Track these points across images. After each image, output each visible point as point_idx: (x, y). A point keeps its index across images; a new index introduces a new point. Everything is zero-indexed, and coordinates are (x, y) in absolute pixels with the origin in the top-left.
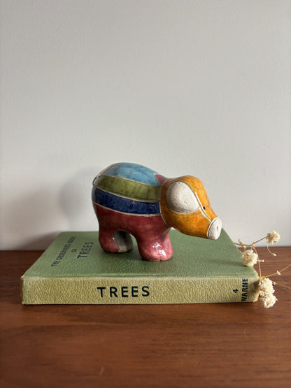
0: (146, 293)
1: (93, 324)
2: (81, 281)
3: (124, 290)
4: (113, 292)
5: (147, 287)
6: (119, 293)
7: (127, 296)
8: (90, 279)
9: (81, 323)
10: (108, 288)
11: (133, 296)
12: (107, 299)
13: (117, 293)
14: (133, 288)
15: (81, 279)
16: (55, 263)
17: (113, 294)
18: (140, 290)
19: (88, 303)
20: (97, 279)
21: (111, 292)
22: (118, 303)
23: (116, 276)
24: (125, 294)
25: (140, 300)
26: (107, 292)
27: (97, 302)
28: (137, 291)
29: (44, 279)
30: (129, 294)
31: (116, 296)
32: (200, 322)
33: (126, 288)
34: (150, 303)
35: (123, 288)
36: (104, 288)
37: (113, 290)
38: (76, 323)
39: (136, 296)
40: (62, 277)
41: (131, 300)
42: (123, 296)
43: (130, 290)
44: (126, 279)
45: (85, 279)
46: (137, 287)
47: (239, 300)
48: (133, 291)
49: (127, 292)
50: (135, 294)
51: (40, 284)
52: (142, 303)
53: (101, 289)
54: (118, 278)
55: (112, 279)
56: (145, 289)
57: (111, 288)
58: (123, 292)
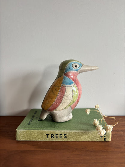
0: (65, 137)
1: (44, 150)
2: (40, 132)
3: (57, 135)
4: (52, 136)
5: (66, 135)
6: (55, 136)
7: (58, 138)
8: (43, 131)
9: (40, 149)
10: (50, 135)
11: (60, 138)
12: (50, 139)
13: (54, 137)
14: (60, 135)
15: (40, 131)
16: (29, 123)
17: (52, 137)
18: (63, 136)
19: (42, 140)
20: (46, 131)
21: (51, 136)
22: (54, 141)
23: (53, 130)
24: (57, 137)
25: (63, 140)
26: (50, 136)
27: (46, 140)
28: (62, 136)
29: (25, 130)
30: (59, 137)
31: (54, 138)
32: (87, 150)
33: (58, 135)
34: (67, 141)
35: (56, 135)
36: (49, 135)
37: (52, 135)
38: (38, 149)
39: (62, 138)
40: (32, 130)
41: (59, 140)
42: (56, 138)
43: (59, 135)
44: (58, 131)
45: (41, 131)
46: (62, 134)
47: (103, 140)
48: (60, 136)
49: (58, 136)
50: (61, 137)
51: (23, 133)
52: (64, 141)
53: (48, 135)
54: (54, 131)
55: (52, 131)
56: (65, 135)
57: (51, 135)
58: (56, 136)
